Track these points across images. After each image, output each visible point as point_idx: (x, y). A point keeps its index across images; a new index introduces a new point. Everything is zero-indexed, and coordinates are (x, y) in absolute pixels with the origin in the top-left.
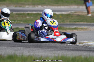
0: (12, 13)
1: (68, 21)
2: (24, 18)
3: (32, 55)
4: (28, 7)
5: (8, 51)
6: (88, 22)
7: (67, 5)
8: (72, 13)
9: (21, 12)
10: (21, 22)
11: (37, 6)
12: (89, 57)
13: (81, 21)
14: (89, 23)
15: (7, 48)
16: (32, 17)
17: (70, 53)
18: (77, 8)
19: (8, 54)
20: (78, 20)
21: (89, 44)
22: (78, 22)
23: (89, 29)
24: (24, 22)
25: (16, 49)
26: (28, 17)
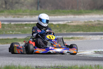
0: (10, 23)
1: (65, 31)
2: (22, 29)
3: (29, 65)
4: (26, 18)
5: (6, 61)
6: (84, 31)
7: (64, 15)
8: (69, 22)
9: (19, 23)
10: (19, 33)
11: (35, 17)
12: (84, 66)
13: (78, 31)
14: (85, 33)
15: (5, 59)
16: (30, 28)
17: (66, 63)
18: (74, 18)
19: (6, 65)
20: (74, 30)
21: (85, 53)
22: (75, 31)
23: (85, 38)
24: (22, 32)
25: (14, 59)
26: (26, 28)
